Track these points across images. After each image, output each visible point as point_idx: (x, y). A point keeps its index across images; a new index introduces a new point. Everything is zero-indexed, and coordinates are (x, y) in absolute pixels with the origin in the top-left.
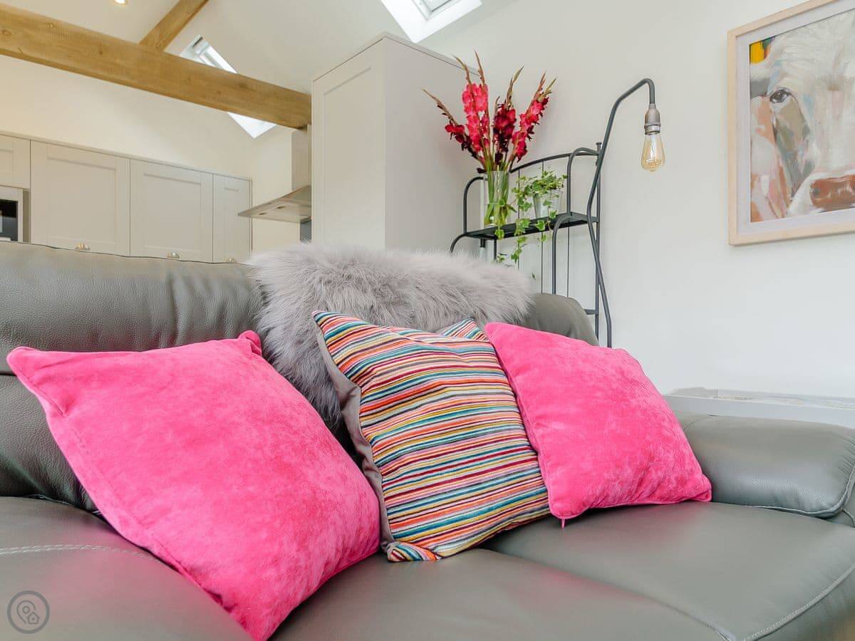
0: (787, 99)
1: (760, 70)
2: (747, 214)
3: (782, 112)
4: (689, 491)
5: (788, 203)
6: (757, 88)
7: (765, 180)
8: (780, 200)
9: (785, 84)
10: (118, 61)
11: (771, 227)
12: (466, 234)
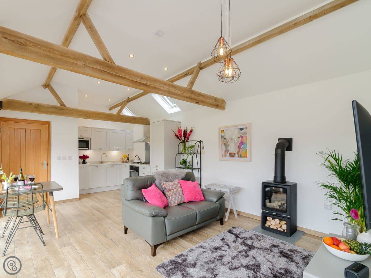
0: (226, 140)
1: (223, 134)
2: (221, 156)
3: (226, 141)
4: (201, 199)
5: (226, 155)
6: (222, 137)
7: (224, 151)
8: (226, 154)
9: (226, 137)
10: (113, 118)
11: (224, 158)
12: (178, 153)
